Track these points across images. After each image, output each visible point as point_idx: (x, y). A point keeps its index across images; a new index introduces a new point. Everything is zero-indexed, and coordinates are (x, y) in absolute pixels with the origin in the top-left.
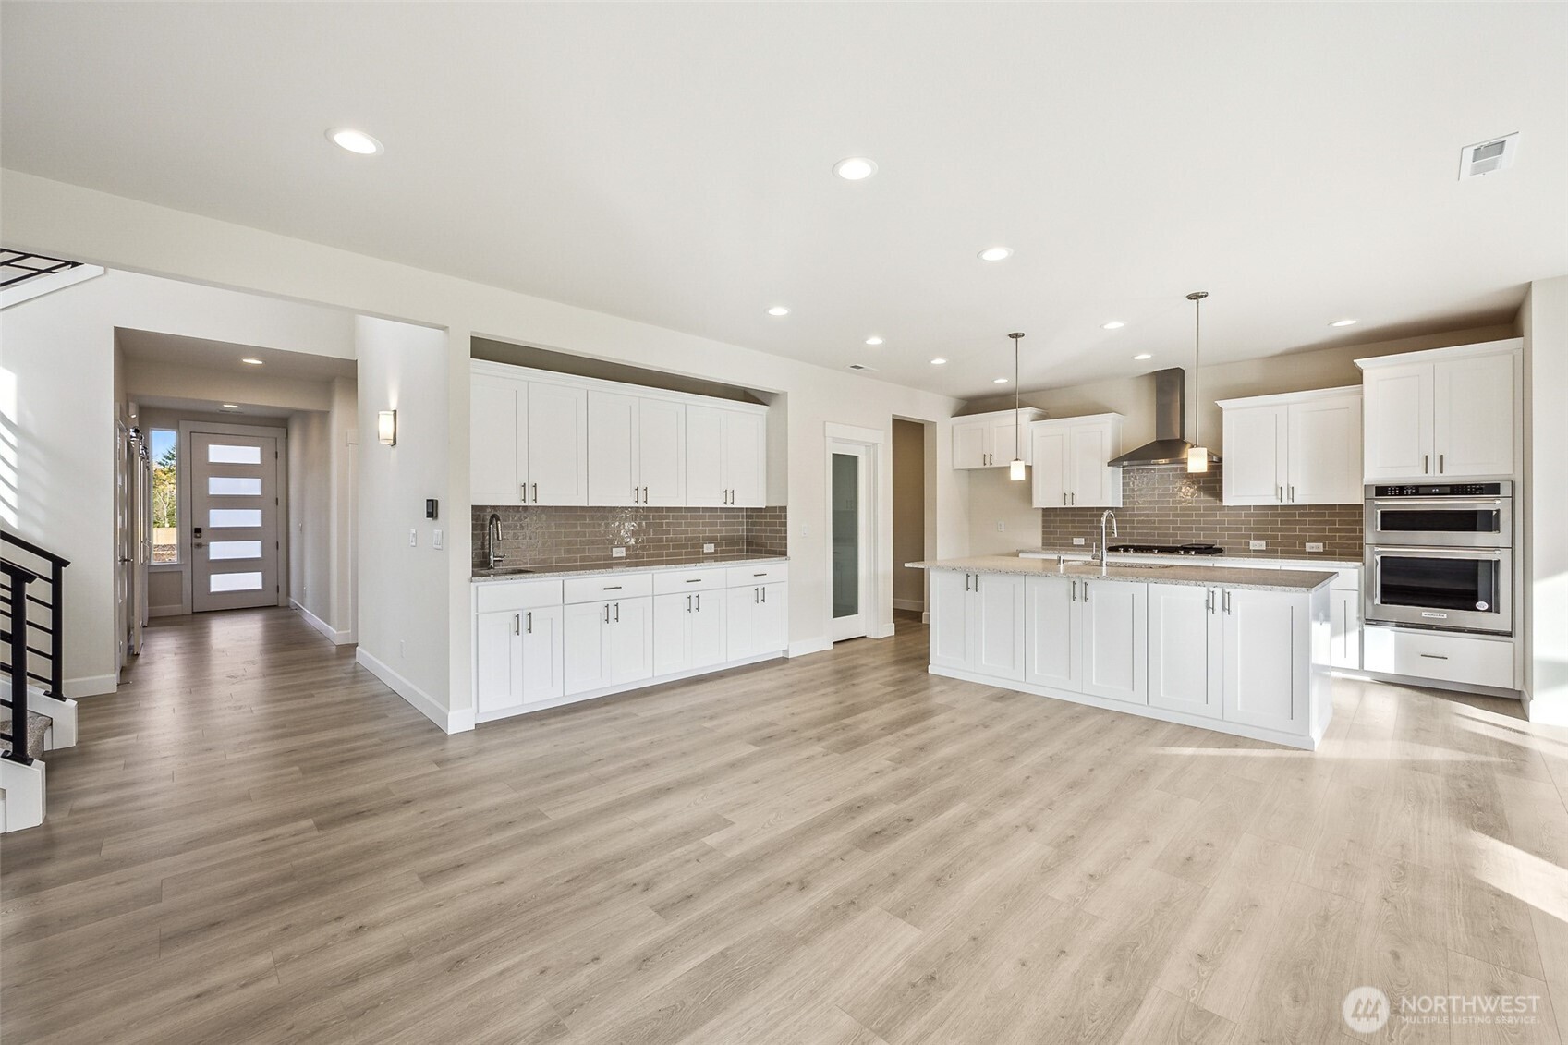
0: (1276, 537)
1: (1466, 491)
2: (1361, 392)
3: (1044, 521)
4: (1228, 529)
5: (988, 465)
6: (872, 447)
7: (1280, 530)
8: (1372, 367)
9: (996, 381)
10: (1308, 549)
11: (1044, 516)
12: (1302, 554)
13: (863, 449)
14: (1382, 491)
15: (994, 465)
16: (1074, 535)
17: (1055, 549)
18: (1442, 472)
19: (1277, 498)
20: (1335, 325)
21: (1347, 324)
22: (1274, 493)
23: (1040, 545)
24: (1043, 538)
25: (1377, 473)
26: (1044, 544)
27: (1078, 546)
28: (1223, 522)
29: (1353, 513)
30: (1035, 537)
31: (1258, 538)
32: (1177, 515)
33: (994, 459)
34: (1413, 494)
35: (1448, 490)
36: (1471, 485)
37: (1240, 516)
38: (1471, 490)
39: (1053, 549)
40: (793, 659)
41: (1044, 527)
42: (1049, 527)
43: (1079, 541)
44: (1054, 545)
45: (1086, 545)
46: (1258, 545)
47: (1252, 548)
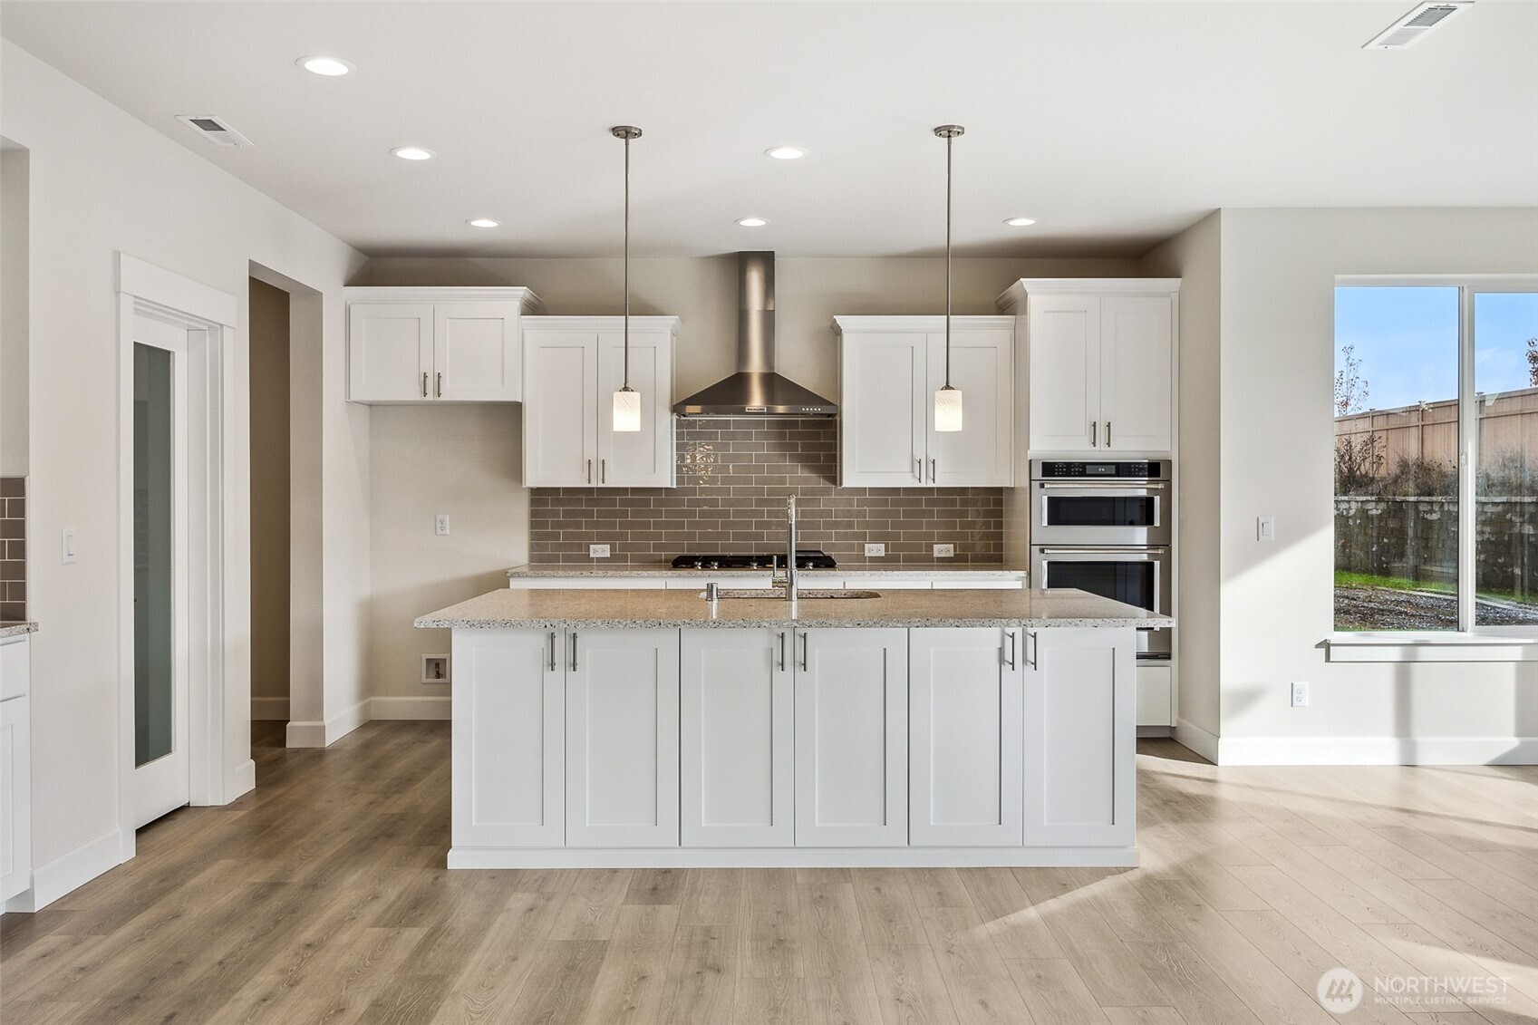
0: (897, 536)
2: (1016, 326)
3: (533, 514)
4: (836, 525)
5: (430, 397)
7: (908, 525)
8: (1039, 293)
9: (475, 223)
10: (936, 554)
11: (533, 502)
12: (925, 561)
13: (181, 334)
14: (1050, 469)
15: (445, 397)
16: (590, 538)
17: (558, 568)
18: (1109, 445)
19: (914, 476)
20: (1012, 223)
21: (1023, 225)
22: (909, 469)
23: (525, 560)
24: (532, 548)
25: (1045, 445)
26: (532, 559)
27: (599, 560)
28: (829, 514)
29: (994, 501)
30: (513, 546)
31: (876, 539)
32: (761, 502)
33: (445, 385)
35: (1113, 470)
38: (1135, 471)
39: (553, 568)
41: (533, 525)
42: (545, 525)
43: (600, 550)
44: (557, 559)
45: (613, 558)
46: (875, 549)
47: (867, 554)
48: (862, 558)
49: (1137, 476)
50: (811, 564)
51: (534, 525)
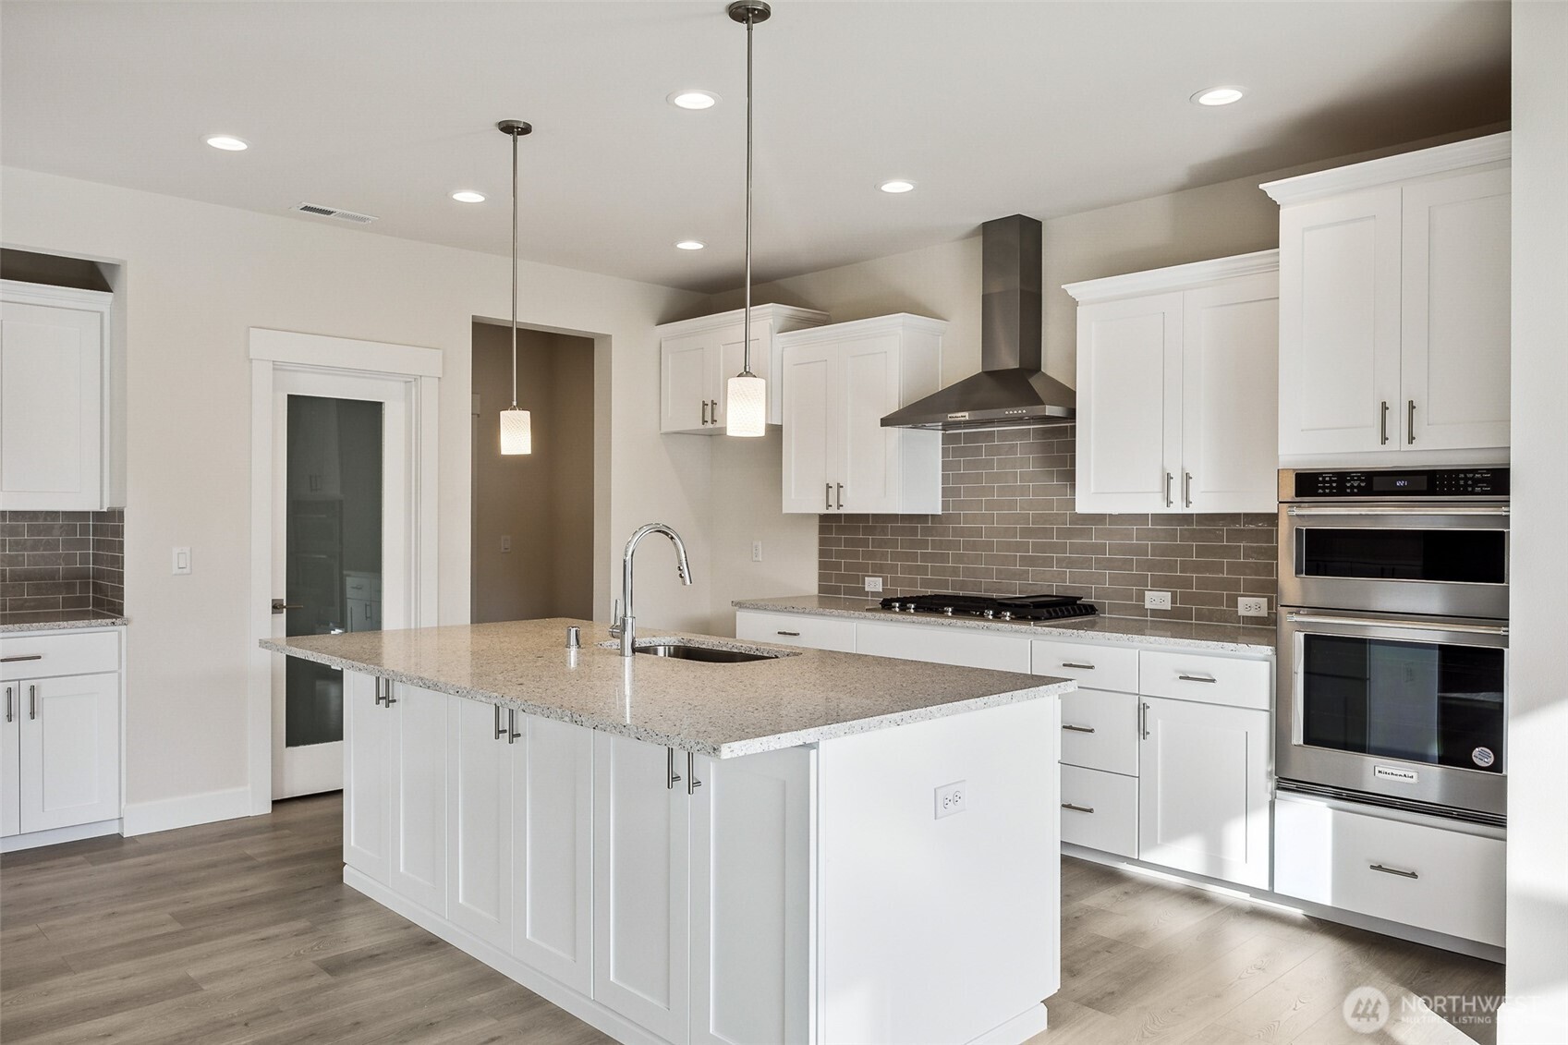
0: (1186, 583)
1: (1458, 485)
2: (1275, 266)
3: (822, 542)
4: (1110, 564)
6: (412, 381)
7: (1197, 567)
8: (1294, 200)
10: (1242, 611)
11: (822, 530)
14: (1309, 484)
17: (840, 604)
18: (1411, 439)
23: (815, 591)
24: (822, 577)
25: (1299, 443)
26: (822, 589)
27: (873, 595)
31: (1160, 584)
34: (1362, 492)
36: (1465, 471)
37: (1128, 536)
38: (1466, 485)
40: (132, 839)
42: (831, 553)
43: (873, 584)
44: (839, 591)
46: (1158, 599)
47: (1148, 605)
48: (1141, 610)
49: (1473, 493)
50: (1008, 614)
51: (823, 553)
